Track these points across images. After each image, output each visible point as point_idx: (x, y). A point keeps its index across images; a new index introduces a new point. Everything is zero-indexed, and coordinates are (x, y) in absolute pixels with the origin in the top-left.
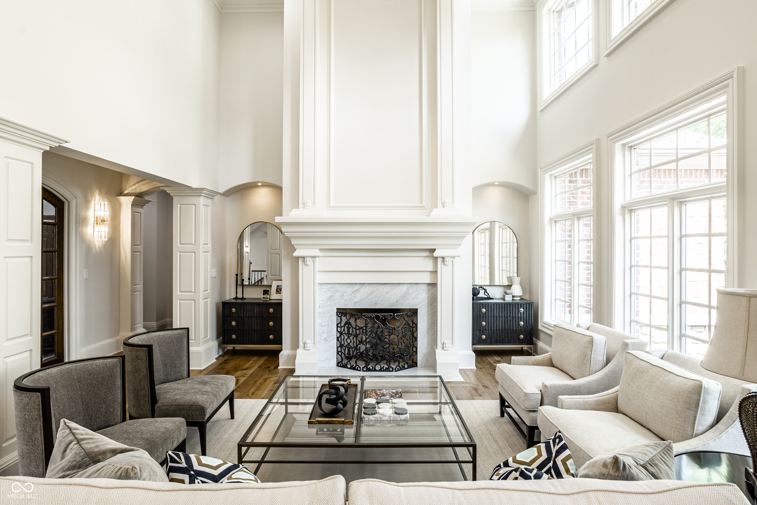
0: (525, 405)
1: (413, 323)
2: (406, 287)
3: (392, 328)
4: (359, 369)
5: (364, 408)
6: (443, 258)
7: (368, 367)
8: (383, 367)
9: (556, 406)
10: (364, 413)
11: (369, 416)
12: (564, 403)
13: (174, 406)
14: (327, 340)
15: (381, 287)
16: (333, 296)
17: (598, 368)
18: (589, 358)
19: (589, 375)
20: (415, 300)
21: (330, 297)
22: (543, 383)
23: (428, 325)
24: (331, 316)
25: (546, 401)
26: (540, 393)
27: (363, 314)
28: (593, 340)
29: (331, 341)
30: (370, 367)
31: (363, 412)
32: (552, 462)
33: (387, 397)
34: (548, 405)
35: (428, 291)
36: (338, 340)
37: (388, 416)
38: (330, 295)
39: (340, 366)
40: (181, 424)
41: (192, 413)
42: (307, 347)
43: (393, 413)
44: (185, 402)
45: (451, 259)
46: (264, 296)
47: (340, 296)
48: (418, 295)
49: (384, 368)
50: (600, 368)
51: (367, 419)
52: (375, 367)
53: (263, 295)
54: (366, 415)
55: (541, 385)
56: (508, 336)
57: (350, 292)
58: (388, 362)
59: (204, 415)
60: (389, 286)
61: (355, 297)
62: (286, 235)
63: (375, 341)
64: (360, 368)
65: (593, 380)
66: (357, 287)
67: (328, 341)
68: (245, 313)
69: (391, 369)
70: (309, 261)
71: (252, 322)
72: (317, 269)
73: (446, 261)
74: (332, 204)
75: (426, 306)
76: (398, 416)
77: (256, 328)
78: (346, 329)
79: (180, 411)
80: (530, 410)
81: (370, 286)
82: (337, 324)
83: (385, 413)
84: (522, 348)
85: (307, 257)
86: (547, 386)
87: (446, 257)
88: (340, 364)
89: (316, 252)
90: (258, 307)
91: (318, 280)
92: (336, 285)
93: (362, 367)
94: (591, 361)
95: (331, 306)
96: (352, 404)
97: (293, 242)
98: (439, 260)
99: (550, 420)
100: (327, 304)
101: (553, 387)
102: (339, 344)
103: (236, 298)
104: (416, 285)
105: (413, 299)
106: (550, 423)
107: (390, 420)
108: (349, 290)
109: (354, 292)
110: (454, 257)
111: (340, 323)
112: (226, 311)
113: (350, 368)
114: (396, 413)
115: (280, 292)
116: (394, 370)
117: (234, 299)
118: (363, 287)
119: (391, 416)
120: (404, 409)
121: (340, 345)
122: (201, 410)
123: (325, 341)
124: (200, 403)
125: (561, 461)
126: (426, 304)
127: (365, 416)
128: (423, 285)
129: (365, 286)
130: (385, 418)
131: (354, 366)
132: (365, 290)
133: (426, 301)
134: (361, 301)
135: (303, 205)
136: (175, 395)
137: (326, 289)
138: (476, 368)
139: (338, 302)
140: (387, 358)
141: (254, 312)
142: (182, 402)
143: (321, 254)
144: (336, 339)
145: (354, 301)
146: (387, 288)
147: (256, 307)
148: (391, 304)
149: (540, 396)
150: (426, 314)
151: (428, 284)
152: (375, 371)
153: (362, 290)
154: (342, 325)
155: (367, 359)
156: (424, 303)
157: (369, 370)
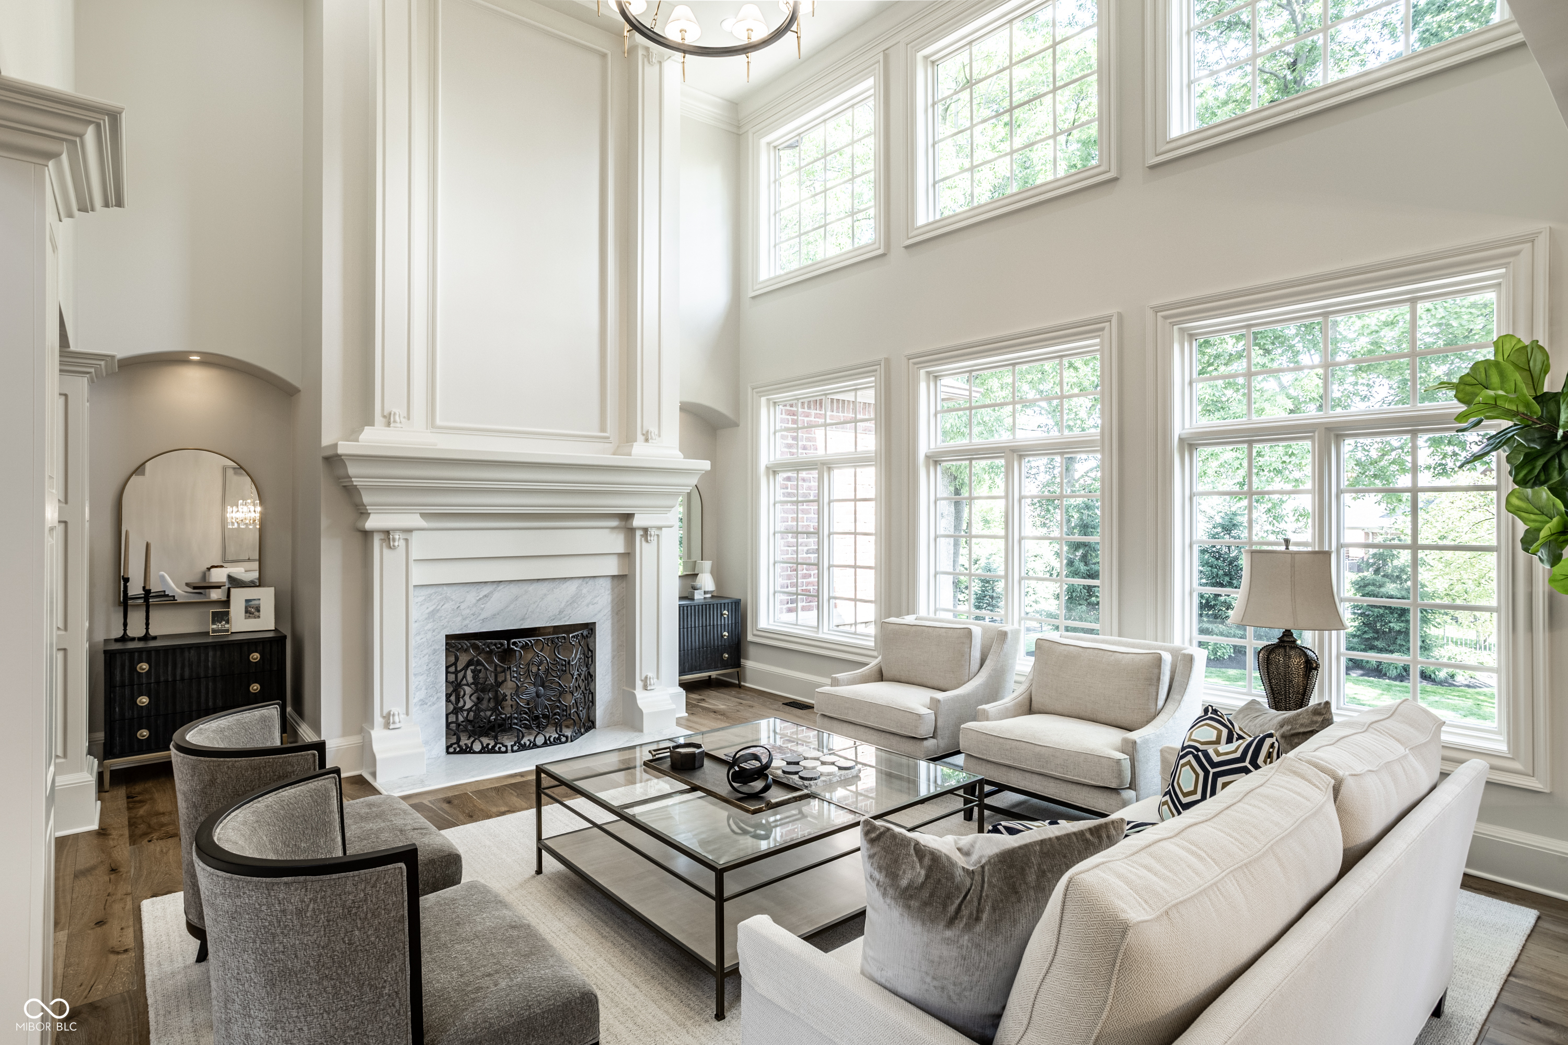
1: (589, 649)
2: (576, 583)
3: (565, 661)
4: (503, 749)
7: (522, 742)
14: (426, 704)
15: (532, 588)
16: (439, 610)
18: (968, 657)
19: (970, 680)
20: (591, 606)
21: (432, 614)
23: (613, 651)
24: (435, 651)
27: (513, 641)
28: (971, 632)
29: (434, 704)
30: (525, 740)
35: (613, 589)
36: (448, 700)
38: (431, 609)
39: (454, 753)
42: (394, 723)
46: (214, 626)
47: (453, 610)
48: (596, 597)
49: (552, 739)
50: (978, 669)
52: (535, 740)
53: (213, 623)
56: (707, 658)
57: (474, 601)
58: (558, 726)
60: (546, 584)
61: (482, 609)
62: (355, 484)
63: (535, 690)
64: (506, 747)
66: (486, 590)
67: (429, 704)
68: (179, 671)
69: (563, 739)
70: (399, 541)
71: (199, 692)
72: (414, 555)
73: (651, 536)
74: (439, 422)
75: (610, 617)
77: (210, 704)
78: (469, 674)
81: (512, 585)
82: (447, 668)
84: (710, 676)
85: (395, 530)
87: (651, 528)
88: (455, 748)
89: (415, 520)
90: (218, 653)
91: (415, 581)
92: (445, 588)
93: (509, 744)
94: (970, 660)
95: (434, 631)
97: (366, 499)
98: (639, 533)
100: (426, 628)
102: (451, 707)
103: (124, 639)
104: (592, 579)
105: (588, 605)
108: (472, 596)
109: (480, 599)
110: (660, 528)
111: (455, 664)
112: (118, 672)
113: (480, 752)
115: (257, 614)
116: (569, 740)
118: (499, 588)
121: (455, 708)
123: (421, 705)
126: (610, 613)
128: (605, 578)
129: (501, 587)
131: (490, 747)
132: (501, 597)
133: (609, 608)
134: (494, 616)
135: (383, 420)
137: (423, 598)
138: (687, 714)
139: (448, 622)
140: (557, 719)
141: (206, 667)
143: (422, 523)
144: (444, 698)
145: (481, 617)
146: (544, 587)
147: (211, 654)
148: (550, 617)
150: (610, 631)
151: (613, 577)
152: (535, 746)
153: (496, 596)
154: (459, 669)
155: (521, 727)
156: (606, 611)
157: (523, 748)
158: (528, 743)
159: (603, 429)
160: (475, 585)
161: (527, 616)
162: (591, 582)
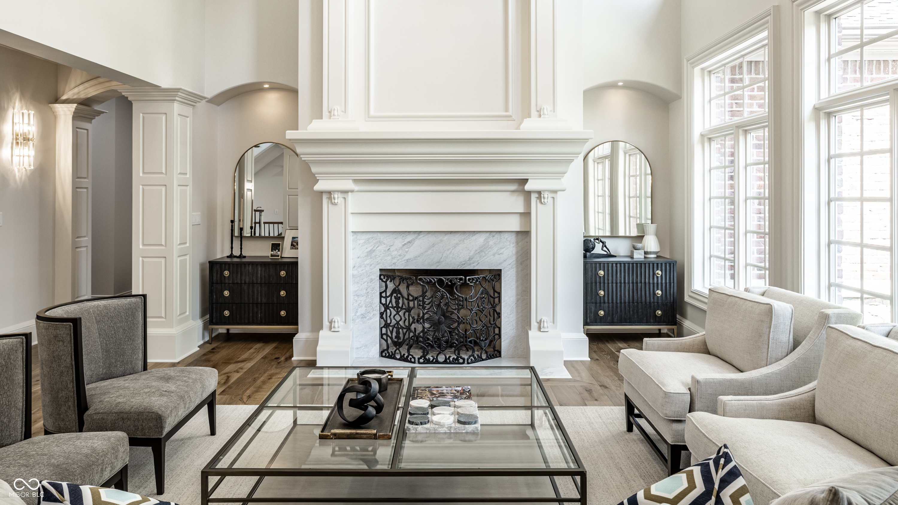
0: (665, 412)
1: (495, 291)
2: (483, 237)
3: (463, 298)
4: (413, 360)
5: (410, 414)
6: (539, 193)
7: (427, 357)
8: (450, 357)
9: (714, 412)
10: (410, 422)
11: (416, 426)
12: (728, 408)
13: (114, 415)
14: (366, 318)
15: (446, 238)
16: (374, 250)
17: (780, 354)
18: (766, 338)
19: (767, 366)
20: (497, 256)
21: (371, 252)
22: (693, 377)
23: (517, 295)
24: (372, 280)
25: (697, 405)
26: (689, 392)
27: (419, 277)
28: (772, 309)
29: (371, 318)
30: (430, 357)
31: (407, 421)
32: (713, 498)
33: (448, 398)
34: (702, 411)
35: (517, 243)
36: (381, 317)
37: (446, 426)
38: (369, 249)
39: (385, 357)
40: (118, 441)
41: (142, 425)
42: (334, 327)
43: (454, 422)
44: (132, 408)
45: (551, 195)
46: (272, 253)
47: (385, 251)
48: (501, 248)
49: (451, 359)
50: (784, 354)
51: (414, 432)
52: (437, 358)
54: (412, 424)
55: (689, 380)
56: (637, 312)
57: (400, 245)
58: (458, 350)
59: (162, 428)
60: (457, 235)
61: (407, 252)
62: (303, 159)
63: (437, 318)
64: (414, 358)
65: (772, 373)
66: (409, 238)
67: (367, 318)
68: (243, 278)
69: (461, 361)
70: (338, 198)
71: (253, 292)
72: (350, 210)
73: (544, 198)
74: (372, 113)
75: (514, 266)
76: (463, 426)
77: (259, 300)
78: (394, 300)
79: (123, 422)
80: (672, 420)
81: (430, 235)
82: (381, 293)
83: (442, 421)
84: (660, 330)
85: (334, 191)
86: (700, 382)
87: (544, 191)
88: (384, 353)
89: (348, 185)
90: (263, 269)
91: (352, 227)
92: (379, 234)
93: (417, 357)
94: (769, 342)
95: (371, 265)
96: (392, 407)
97: (314, 169)
98: (534, 197)
99: (706, 434)
100: (365, 263)
101: (709, 383)
102: (383, 323)
103: (231, 256)
104: (498, 234)
105: (494, 255)
106: (706, 439)
107: (451, 433)
108: (399, 241)
109: (405, 244)
110: (555, 192)
111: (385, 291)
112: (215, 274)
113: (399, 360)
114: (459, 422)
116: (466, 362)
117: (228, 257)
118: (420, 237)
119: (451, 427)
120: (472, 415)
121: (385, 324)
122: (156, 420)
124: (155, 409)
125: (731, 496)
126: (514, 263)
127: (411, 426)
128: (509, 234)
129: (421, 236)
130: (442, 430)
131: (405, 356)
132: (421, 243)
133: (514, 258)
134: (416, 258)
135: (328, 114)
136: (117, 397)
137: (364, 241)
138: (589, 359)
139: (381, 260)
140: (455, 343)
141: (257, 277)
142: (127, 408)
143: (356, 188)
144: (378, 315)
145: (406, 258)
146: (456, 239)
147: (259, 269)
148: (461, 262)
149: (689, 397)
150: (514, 278)
151: (518, 232)
152: (437, 362)
153: (417, 242)
154: (388, 294)
155: (425, 345)
156: (511, 261)
157: (428, 361)
158: (431, 358)
159: (507, 110)
160: (402, 233)
161: (442, 260)
162: (497, 236)
